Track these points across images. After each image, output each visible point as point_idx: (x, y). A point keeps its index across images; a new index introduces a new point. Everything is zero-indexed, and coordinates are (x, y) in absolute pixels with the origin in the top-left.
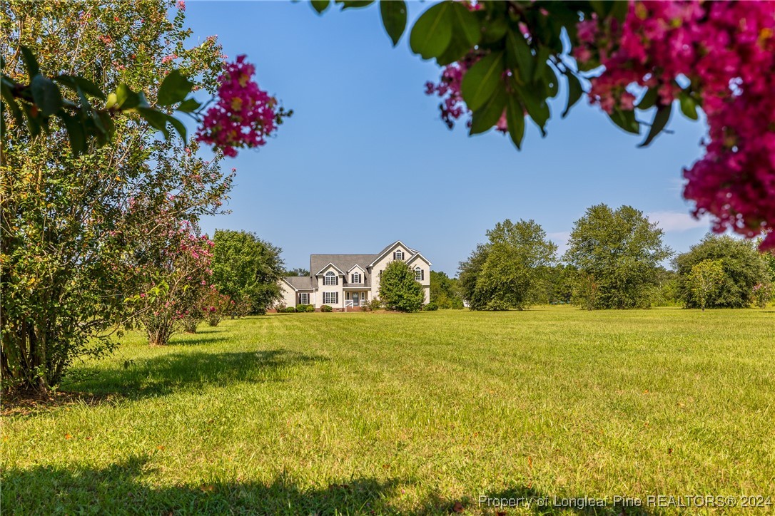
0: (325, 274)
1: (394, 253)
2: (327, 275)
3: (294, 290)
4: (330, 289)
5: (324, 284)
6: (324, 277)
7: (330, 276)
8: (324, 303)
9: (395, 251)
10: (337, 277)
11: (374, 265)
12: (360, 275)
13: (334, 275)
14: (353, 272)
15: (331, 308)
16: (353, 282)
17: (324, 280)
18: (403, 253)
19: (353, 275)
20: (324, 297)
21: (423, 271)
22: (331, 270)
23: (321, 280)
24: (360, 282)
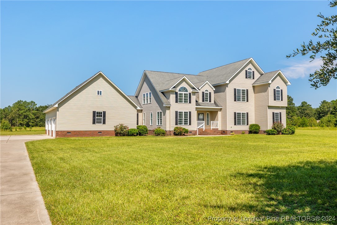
0: (177, 90)
1: (246, 71)
2: (180, 91)
3: (136, 107)
4: (183, 108)
5: (177, 102)
6: (176, 93)
7: (183, 93)
8: (176, 124)
9: (247, 69)
10: (190, 94)
11: (230, 81)
12: (210, 93)
13: (187, 91)
14: (203, 90)
15: (187, 131)
16: (203, 101)
17: (177, 97)
18: (253, 72)
19: (203, 93)
20: (176, 117)
21: (282, 90)
22: (184, 85)
23: (172, 97)
24: (210, 101)
